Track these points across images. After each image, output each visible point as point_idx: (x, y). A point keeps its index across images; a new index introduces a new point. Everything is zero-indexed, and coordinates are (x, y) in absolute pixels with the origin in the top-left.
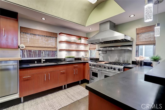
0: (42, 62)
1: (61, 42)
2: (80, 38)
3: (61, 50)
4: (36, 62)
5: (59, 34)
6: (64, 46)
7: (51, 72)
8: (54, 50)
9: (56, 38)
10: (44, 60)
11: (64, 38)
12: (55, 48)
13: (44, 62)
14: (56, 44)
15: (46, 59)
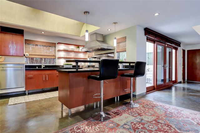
0: (42, 68)
1: (59, 51)
2: (78, 46)
3: (59, 58)
4: (37, 67)
6: (62, 54)
7: (48, 75)
9: (55, 47)
10: (44, 66)
11: (62, 47)
12: (54, 56)
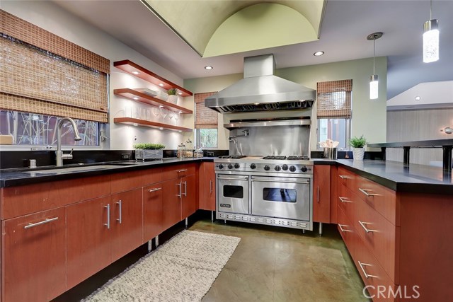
0: (59, 163)
4: (33, 163)
5: (116, 64)
6: (129, 108)
8: (100, 117)
9: (104, 74)
11: (128, 79)
12: (101, 111)
13: (66, 162)
14: (105, 98)
15: (74, 153)
